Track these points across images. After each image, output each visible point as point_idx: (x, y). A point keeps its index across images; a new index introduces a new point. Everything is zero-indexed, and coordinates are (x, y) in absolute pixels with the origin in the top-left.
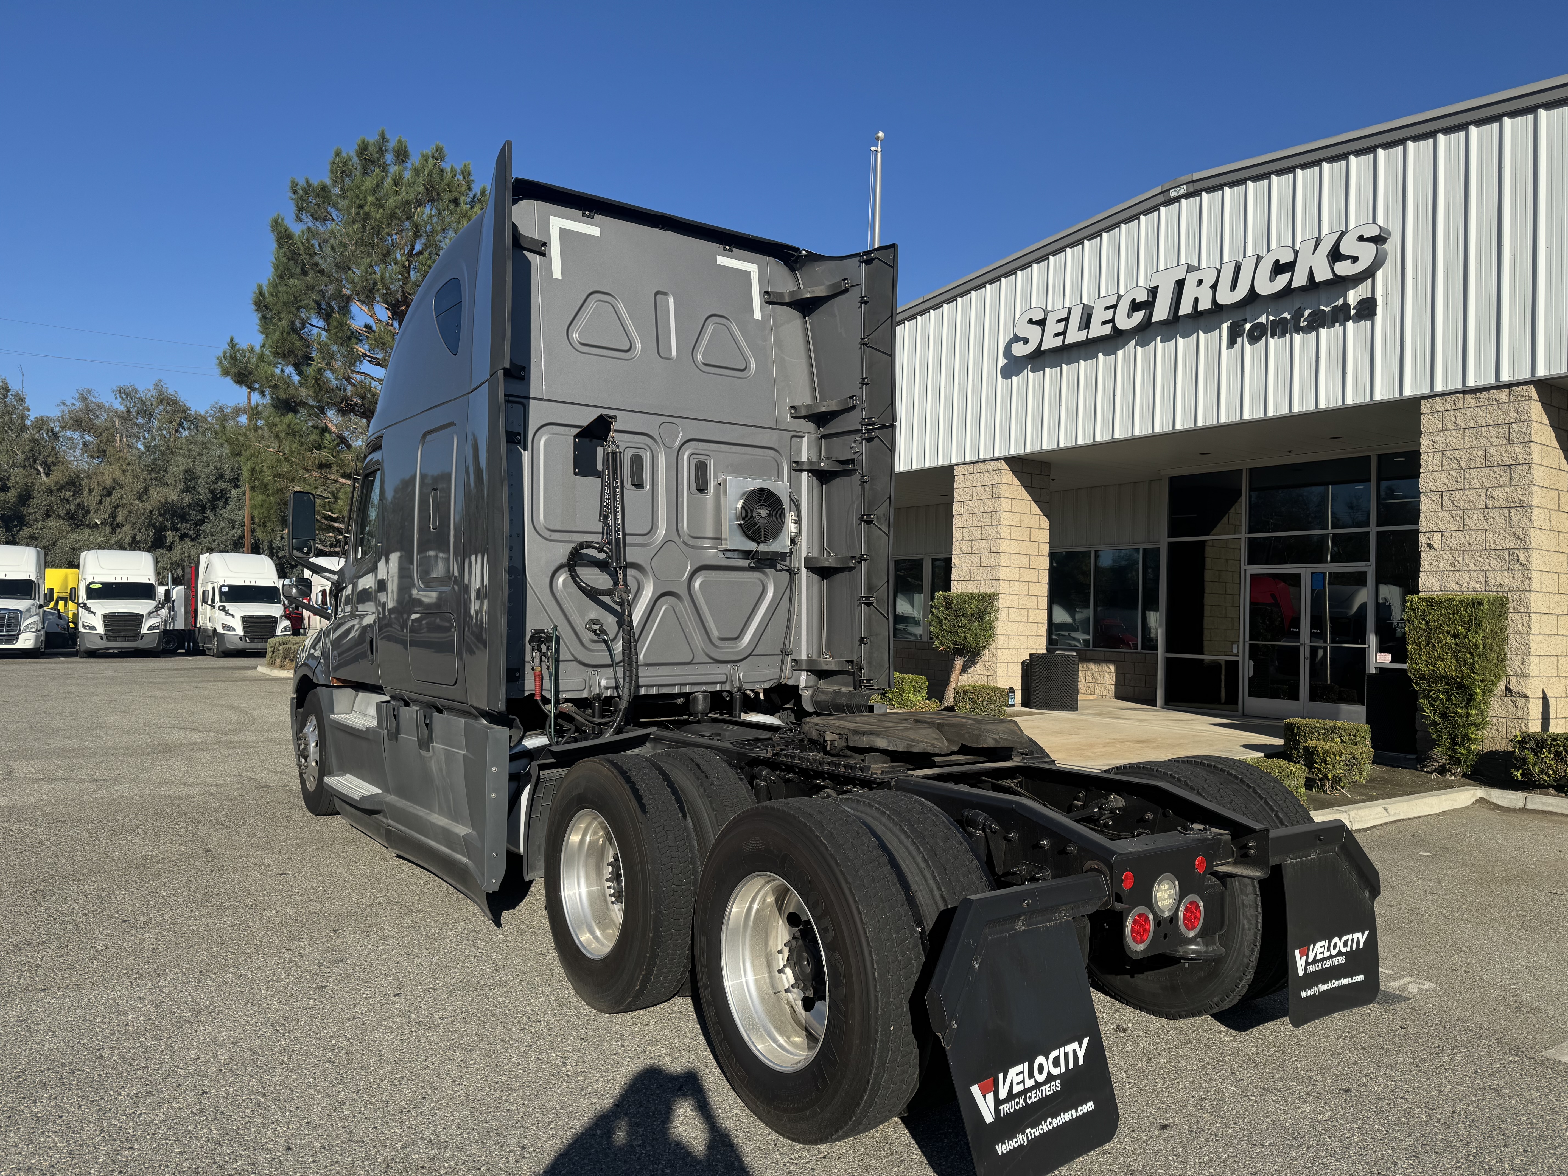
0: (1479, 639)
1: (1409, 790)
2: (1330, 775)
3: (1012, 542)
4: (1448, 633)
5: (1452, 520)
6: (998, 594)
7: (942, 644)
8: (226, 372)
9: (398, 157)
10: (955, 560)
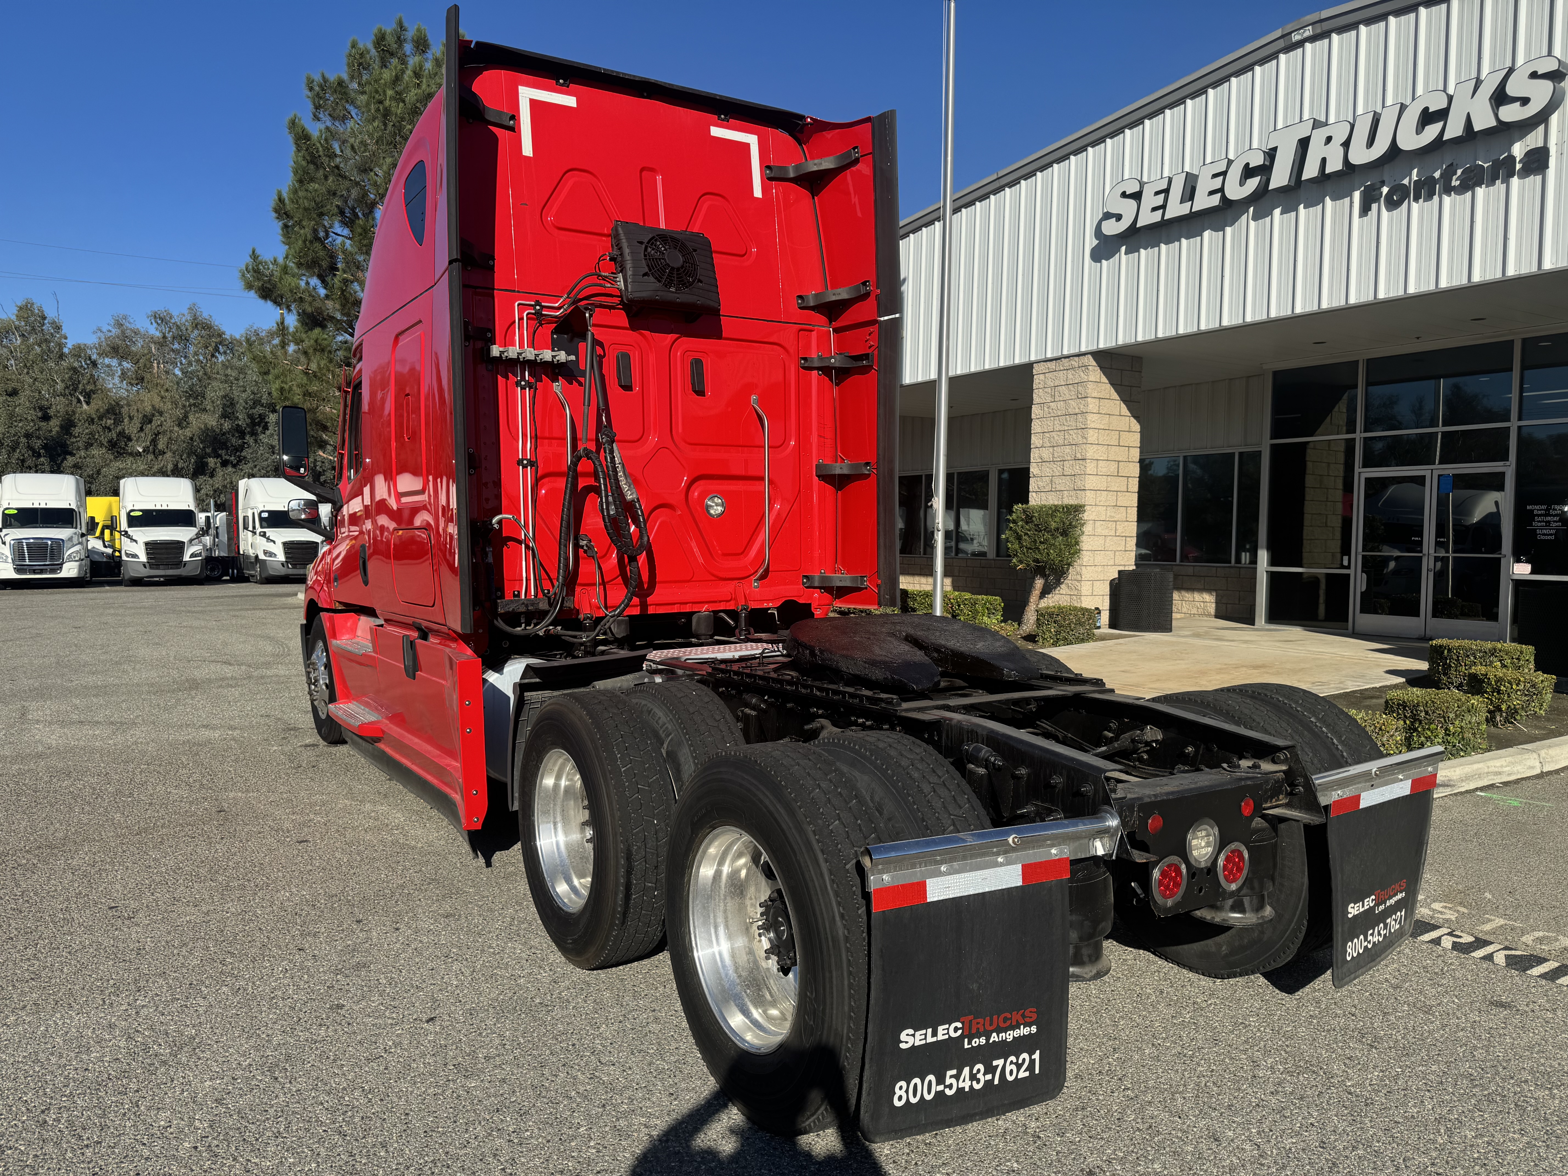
2: (1504, 707)
3: (1100, 447)
6: (1084, 506)
7: (1021, 562)
8: (249, 286)
9: (417, 48)
10: (1034, 470)
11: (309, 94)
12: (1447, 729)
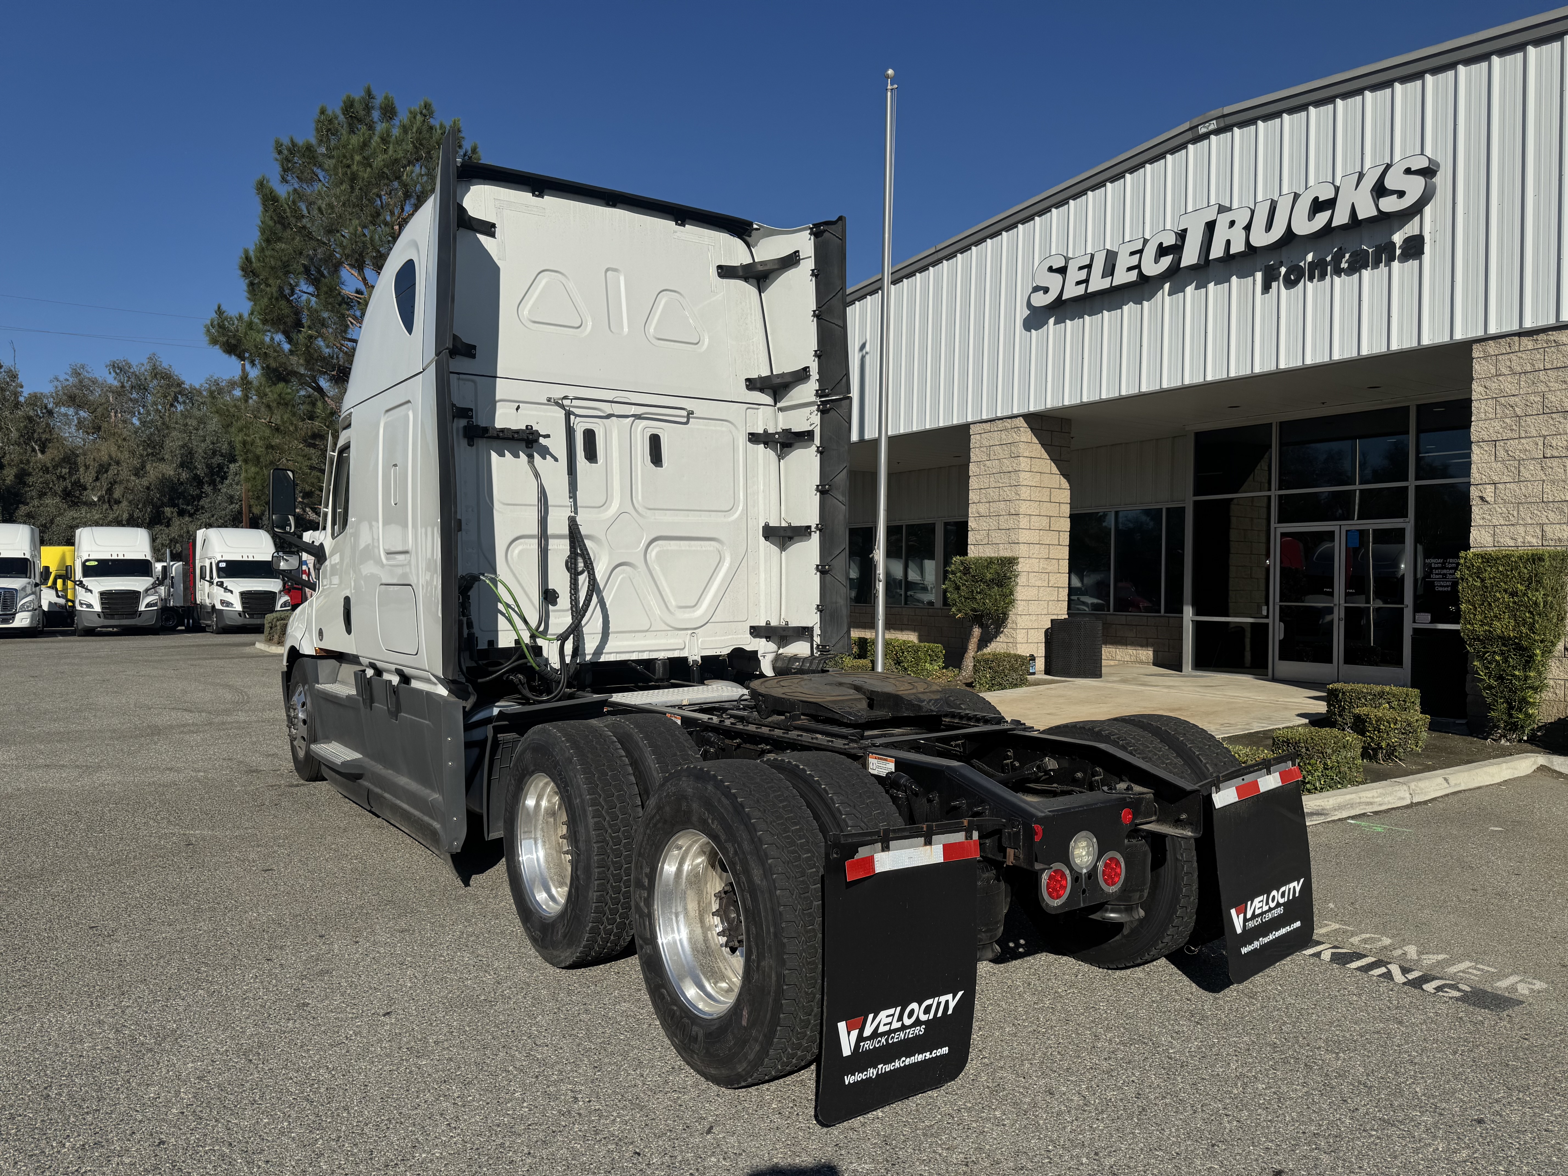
0: (1539, 596)
1: (1466, 758)
2: (1384, 744)
3: (1032, 503)
4: (1505, 591)
5: (1506, 470)
6: (1018, 558)
7: (960, 611)
8: (214, 341)
9: (385, 114)
10: (972, 524)
11: (278, 157)
12: (1325, 764)
